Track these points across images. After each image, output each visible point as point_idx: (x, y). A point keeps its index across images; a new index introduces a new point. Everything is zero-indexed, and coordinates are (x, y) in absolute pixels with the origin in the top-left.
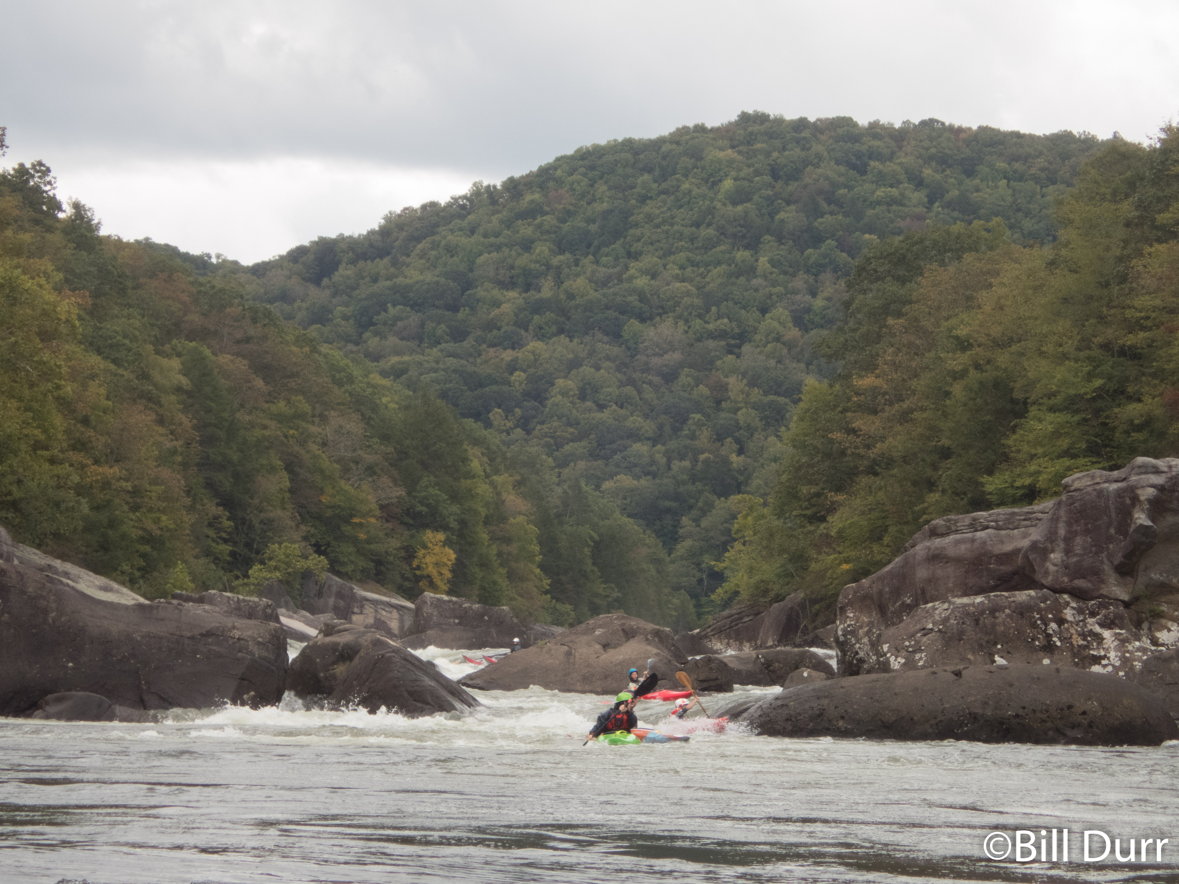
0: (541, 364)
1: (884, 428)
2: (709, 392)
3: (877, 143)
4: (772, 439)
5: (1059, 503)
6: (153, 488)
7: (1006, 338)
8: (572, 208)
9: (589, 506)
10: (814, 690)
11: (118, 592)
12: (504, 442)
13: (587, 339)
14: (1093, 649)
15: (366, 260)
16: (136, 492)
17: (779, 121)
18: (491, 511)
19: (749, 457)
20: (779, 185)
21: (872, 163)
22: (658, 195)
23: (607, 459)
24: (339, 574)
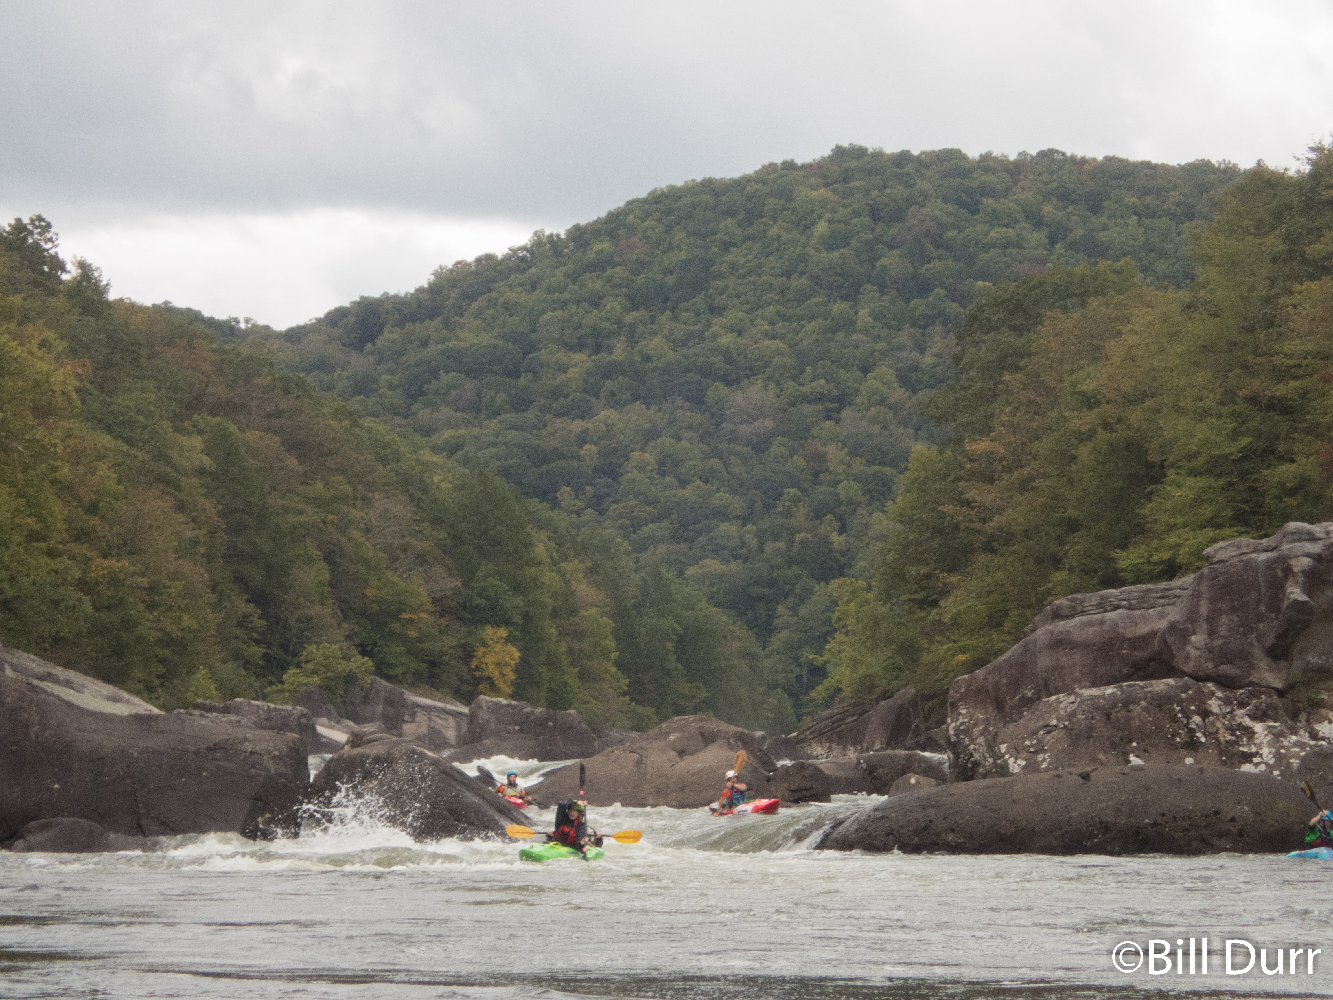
0: (614, 435)
1: (1002, 499)
2: (805, 464)
3: (989, 178)
4: (878, 515)
5: (1201, 577)
6: (172, 583)
7: (1138, 393)
8: (646, 258)
9: (671, 595)
10: (919, 798)
11: (128, 702)
12: (573, 525)
13: (666, 405)
14: (1243, 745)
15: (414, 321)
16: (152, 589)
17: (879, 155)
18: (560, 603)
19: (853, 536)
20: (879, 227)
21: (985, 201)
22: (743, 241)
23: (691, 542)
24: (387, 677)
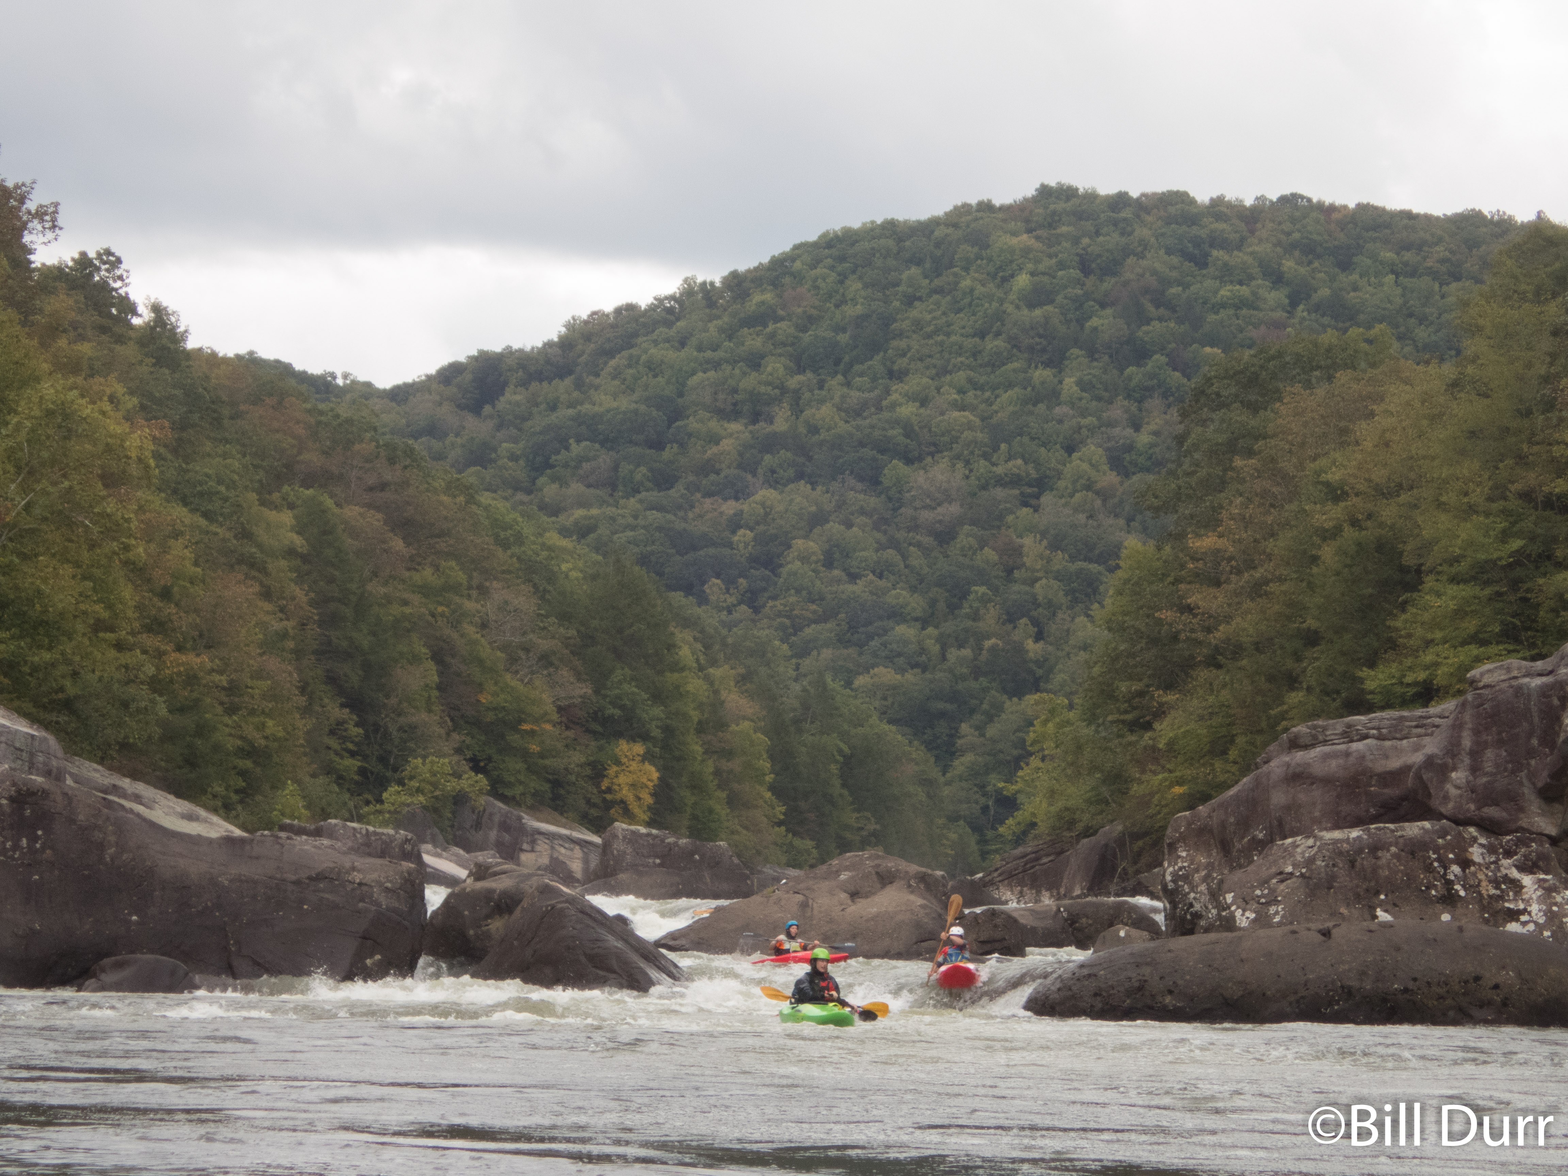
0: (774, 519)
1: (1229, 605)
2: (996, 558)
3: (1221, 226)
4: (1081, 619)
5: (1464, 704)
6: (256, 683)
7: (1392, 485)
8: (814, 312)
9: (837, 709)
10: (1132, 954)
11: (205, 821)
12: (723, 623)
13: (835, 486)
14: (1509, 901)
15: (541, 381)
16: (232, 689)
17: (1091, 197)
18: (706, 715)
19: (1051, 644)
20: (1090, 282)
21: (1215, 253)
22: (929, 295)
23: (861, 646)
24: (503, 798)
